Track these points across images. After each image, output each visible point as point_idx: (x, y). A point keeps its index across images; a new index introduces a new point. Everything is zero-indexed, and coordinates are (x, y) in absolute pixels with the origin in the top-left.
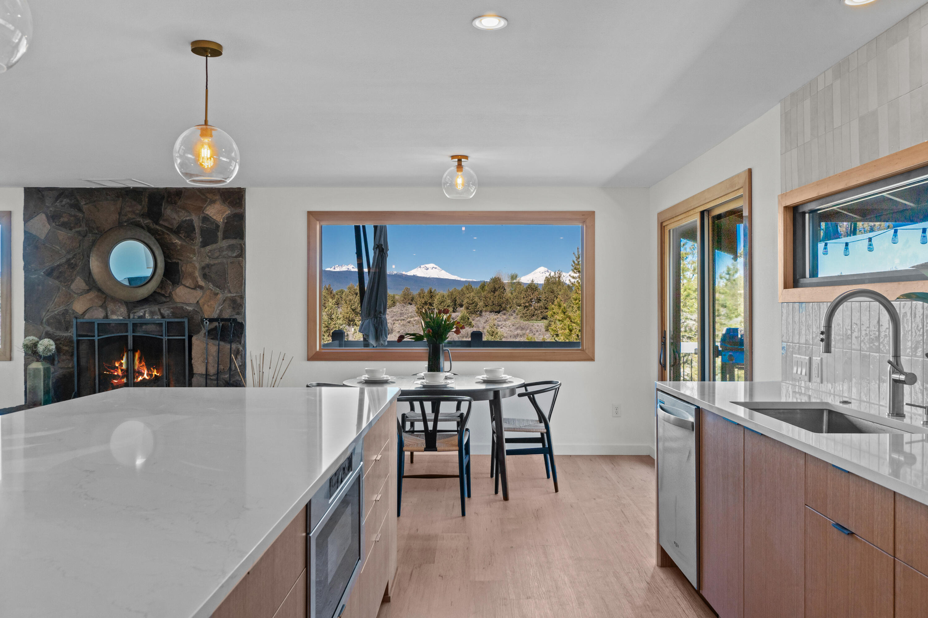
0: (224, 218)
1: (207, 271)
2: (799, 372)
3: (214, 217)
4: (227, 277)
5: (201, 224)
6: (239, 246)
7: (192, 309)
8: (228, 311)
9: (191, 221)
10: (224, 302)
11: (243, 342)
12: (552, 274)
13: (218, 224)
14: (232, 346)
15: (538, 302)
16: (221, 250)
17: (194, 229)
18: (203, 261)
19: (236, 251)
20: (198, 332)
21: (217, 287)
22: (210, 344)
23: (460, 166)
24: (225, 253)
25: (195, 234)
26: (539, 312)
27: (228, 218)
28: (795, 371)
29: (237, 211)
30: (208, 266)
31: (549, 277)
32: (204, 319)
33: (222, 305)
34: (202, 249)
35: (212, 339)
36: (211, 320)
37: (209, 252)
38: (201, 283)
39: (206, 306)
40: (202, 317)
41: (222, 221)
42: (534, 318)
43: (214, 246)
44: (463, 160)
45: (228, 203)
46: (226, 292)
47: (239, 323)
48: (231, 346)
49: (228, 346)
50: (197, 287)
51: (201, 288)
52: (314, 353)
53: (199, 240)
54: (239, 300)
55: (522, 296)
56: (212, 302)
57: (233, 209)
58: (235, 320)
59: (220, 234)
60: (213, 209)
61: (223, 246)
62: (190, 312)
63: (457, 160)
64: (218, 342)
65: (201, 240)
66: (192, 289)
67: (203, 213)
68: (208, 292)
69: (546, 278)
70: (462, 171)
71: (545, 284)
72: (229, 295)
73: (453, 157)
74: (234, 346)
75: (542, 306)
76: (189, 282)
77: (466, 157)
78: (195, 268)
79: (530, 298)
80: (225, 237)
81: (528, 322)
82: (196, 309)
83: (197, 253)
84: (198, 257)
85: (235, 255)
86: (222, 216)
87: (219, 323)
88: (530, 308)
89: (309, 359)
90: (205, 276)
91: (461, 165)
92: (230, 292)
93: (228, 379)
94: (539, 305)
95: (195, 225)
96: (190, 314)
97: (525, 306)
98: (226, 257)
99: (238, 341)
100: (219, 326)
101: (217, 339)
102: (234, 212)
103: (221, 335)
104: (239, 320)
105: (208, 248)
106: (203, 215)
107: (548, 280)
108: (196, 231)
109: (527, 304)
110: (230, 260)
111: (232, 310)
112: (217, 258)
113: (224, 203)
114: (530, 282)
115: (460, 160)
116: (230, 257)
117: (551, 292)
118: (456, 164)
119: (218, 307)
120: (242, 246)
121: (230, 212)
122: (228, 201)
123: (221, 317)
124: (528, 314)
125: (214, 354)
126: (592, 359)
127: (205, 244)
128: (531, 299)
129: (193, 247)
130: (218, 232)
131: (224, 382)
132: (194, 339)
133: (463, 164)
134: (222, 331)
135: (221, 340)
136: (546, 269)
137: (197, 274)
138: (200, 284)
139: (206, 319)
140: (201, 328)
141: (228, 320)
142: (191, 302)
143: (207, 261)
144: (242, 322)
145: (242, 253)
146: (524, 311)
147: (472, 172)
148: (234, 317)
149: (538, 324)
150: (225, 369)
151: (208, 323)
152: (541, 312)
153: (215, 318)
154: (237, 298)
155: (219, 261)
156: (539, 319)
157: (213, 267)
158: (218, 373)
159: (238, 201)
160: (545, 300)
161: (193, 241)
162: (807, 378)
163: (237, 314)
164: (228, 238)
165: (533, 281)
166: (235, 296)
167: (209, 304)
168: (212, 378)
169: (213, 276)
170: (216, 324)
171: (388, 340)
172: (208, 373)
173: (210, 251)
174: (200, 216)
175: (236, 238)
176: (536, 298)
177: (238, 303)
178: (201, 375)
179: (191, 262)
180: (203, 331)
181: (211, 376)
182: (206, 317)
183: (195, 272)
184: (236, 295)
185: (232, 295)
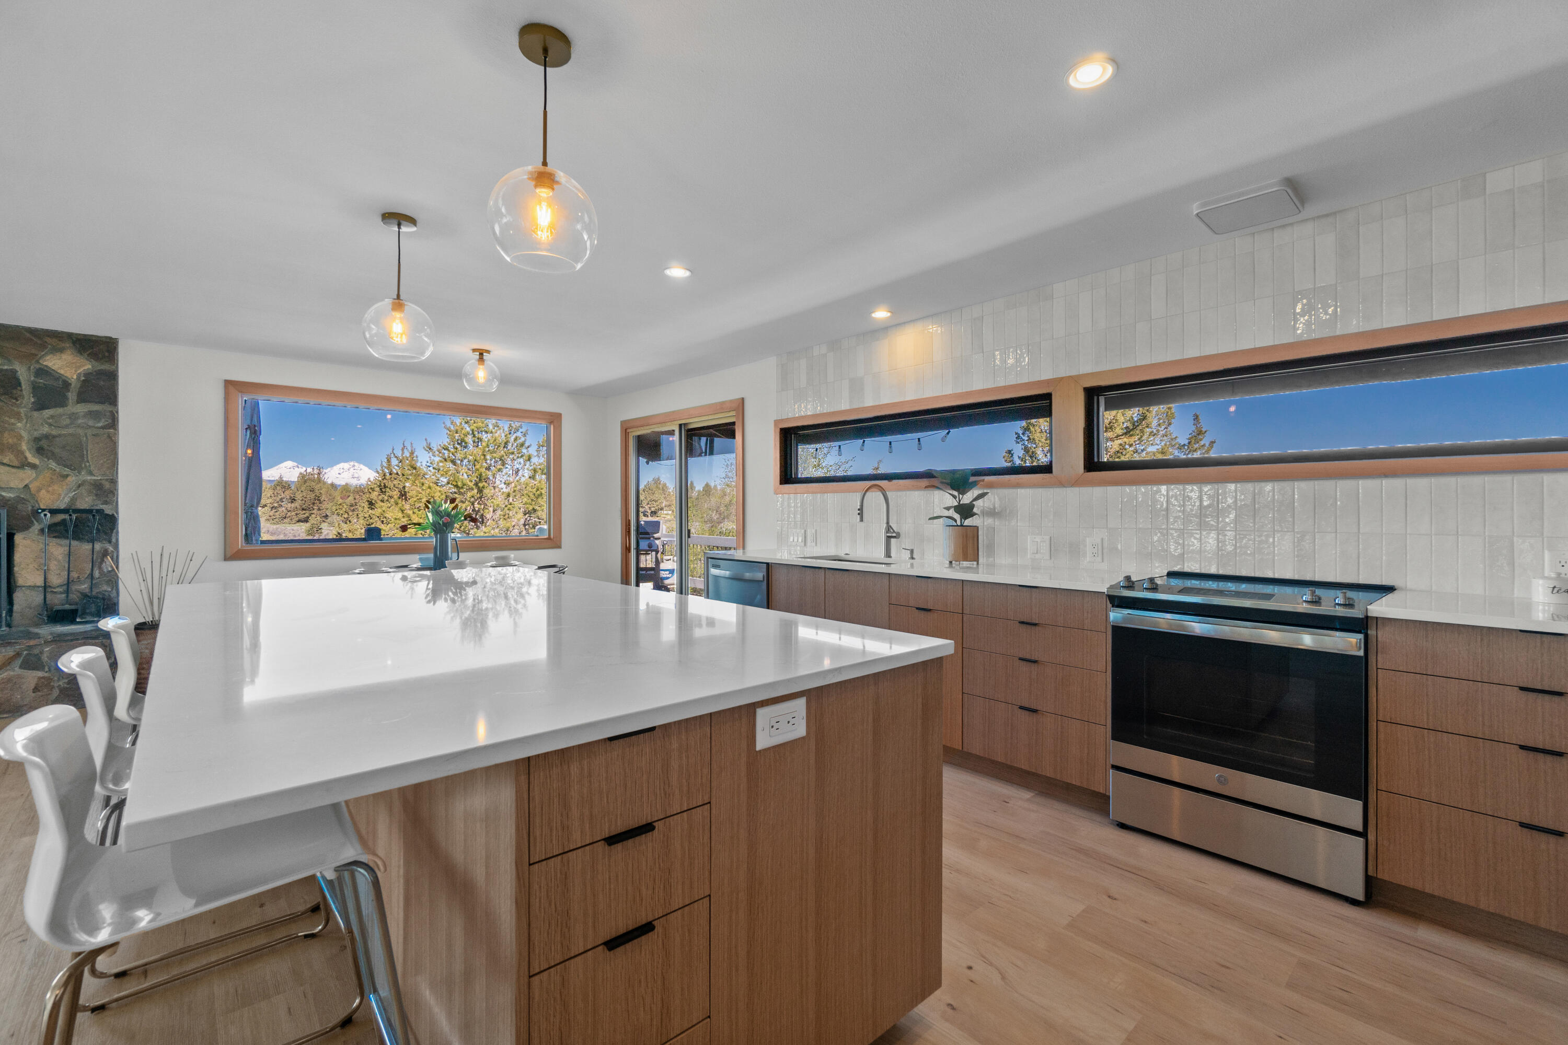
0: (79, 374)
1: (44, 443)
2: (796, 540)
3: (62, 372)
4: (85, 453)
5: (32, 379)
6: (108, 414)
7: (13, 496)
8: (87, 499)
9: (14, 372)
10: (79, 486)
11: (114, 540)
12: (309, 470)
13: (68, 382)
14: (95, 547)
15: (292, 502)
16: (73, 417)
17: (20, 384)
18: (35, 430)
19: (103, 420)
20: (26, 528)
21: (66, 466)
22: (51, 544)
23: (481, 359)
24: (80, 421)
25: (21, 390)
26: (293, 513)
27: (87, 374)
28: (791, 540)
29: (106, 367)
30: (47, 437)
31: (305, 473)
32: (38, 509)
33: (74, 491)
34: (36, 414)
35: (55, 537)
36: (53, 512)
37: (49, 418)
38: (32, 459)
39: (43, 491)
40: (33, 507)
41: (75, 377)
42: (285, 521)
43: (60, 410)
44: (484, 354)
45: (88, 355)
46: (83, 473)
47: (107, 515)
48: (93, 546)
49: (87, 547)
50: (24, 464)
51: (33, 466)
52: (236, 550)
53: (28, 398)
54: (107, 485)
55: (269, 495)
56: (56, 487)
57: (94, 362)
58: (100, 511)
59: (72, 396)
60: (59, 359)
61: (79, 411)
62: (9, 500)
63: (478, 353)
64: (67, 542)
65: (33, 400)
66: (18, 467)
67: (38, 362)
68: (48, 474)
69: (301, 474)
70: (483, 364)
71: (298, 481)
72: (89, 478)
73: (474, 350)
74: (98, 546)
75: (298, 507)
76: (8, 458)
77: (488, 352)
78: (20, 438)
79: (280, 497)
80: (81, 399)
81: (278, 526)
82: (22, 496)
83: (24, 417)
84: (26, 422)
85: (100, 425)
86: (76, 371)
87: (70, 515)
88: (280, 509)
89: (226, 559)
90: (40, 451)
91: (483, 359)
92: (91, 473)
93: (87, 591)
94: (293, 505)
95: (21, 378)
96: (10, 502)
97: (273, 507)
98: (83, 427)
99: (105, 539)
100: (71, 519)
101: (67, 538)
102: (99, 368)
103: (73, 531)
104: (108, 510)
105: (47, 413)
106: (38, 366)
107: (303, 477)
108: (24, 387)
109: (276, 505)
110: (89, 432)
111: (95, 498)
112: (67, 426)
113: (81, 354)
114: (277, 478)
115: (481, 354)
116: (90, 427)
117: (311, 491)
118: (478, 357)
119: (67, 494)
120: (114, 414)
121: (90, 367)
122: (88, 353)
123: (73, 508)
124: (278, 516)
125: (60, 557)
126: (559, 547)
127: (40, 406)
128: (281, 499)
129: (15, 409)
130: (69, 391)
131: (79, 594)
132: (18, 538)
133: (485, 358)
134: (76, 526)
135: (74, 539)
136: (296, 464)
137: (24, 447)
138: (29, 461)
139: (43, 510)
140: (33, 522)
141: (89, 511)
142: (12, 485)
143: (46, 429)
144: (113, 515)
145: (113, 423)
146: (272, 513)
147: (495, 367)
148: (98, 508)
149: (293, 528)
150: (81, 577)
151: (49, 515)
152: (297, 514)
153: (62, 508)
154: (103, 482)
155: (71, 431)
156: (294, 521)
157: (57, 439)
158: (68, 584)
159: (107, 354)
160: (302, 500)
161: (17, 400)
162: (803, 544)
163: (102, 504)
164: (86, 402)
165: (281, 477)
166: (101, 479)
167: (50, 489)
168: (55, 590)
169: (57, 450)
170: (61, 517)
171: (260, 539)
172: (47, 584)
173: (52, 417)
174: (32, 367)
175: (102, 403)
176: (288, 498)
177: (106, 488)
178: (33, 588)
179: (12, 430)
180: (36, 527)
181: (54, 588)
182: (42, 507)
183: (20, 444)
184: (103, 478)
185: (95, 478)
